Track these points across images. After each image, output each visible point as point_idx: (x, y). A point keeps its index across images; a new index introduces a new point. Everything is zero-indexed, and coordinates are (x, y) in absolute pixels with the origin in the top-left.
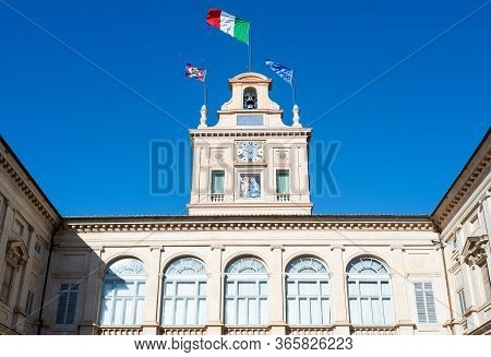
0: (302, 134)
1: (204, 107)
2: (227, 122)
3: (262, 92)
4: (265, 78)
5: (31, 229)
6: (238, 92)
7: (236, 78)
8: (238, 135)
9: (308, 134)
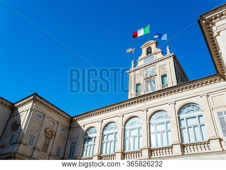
0: (170, 57)
1: (133, 61)
2: (141, 63)
3: (153, 47)
4: (153, 41)
5: (58, 123)
6: (144, 51)
7: (143, 46)
8: (144, 67)
9: (173, 56)
